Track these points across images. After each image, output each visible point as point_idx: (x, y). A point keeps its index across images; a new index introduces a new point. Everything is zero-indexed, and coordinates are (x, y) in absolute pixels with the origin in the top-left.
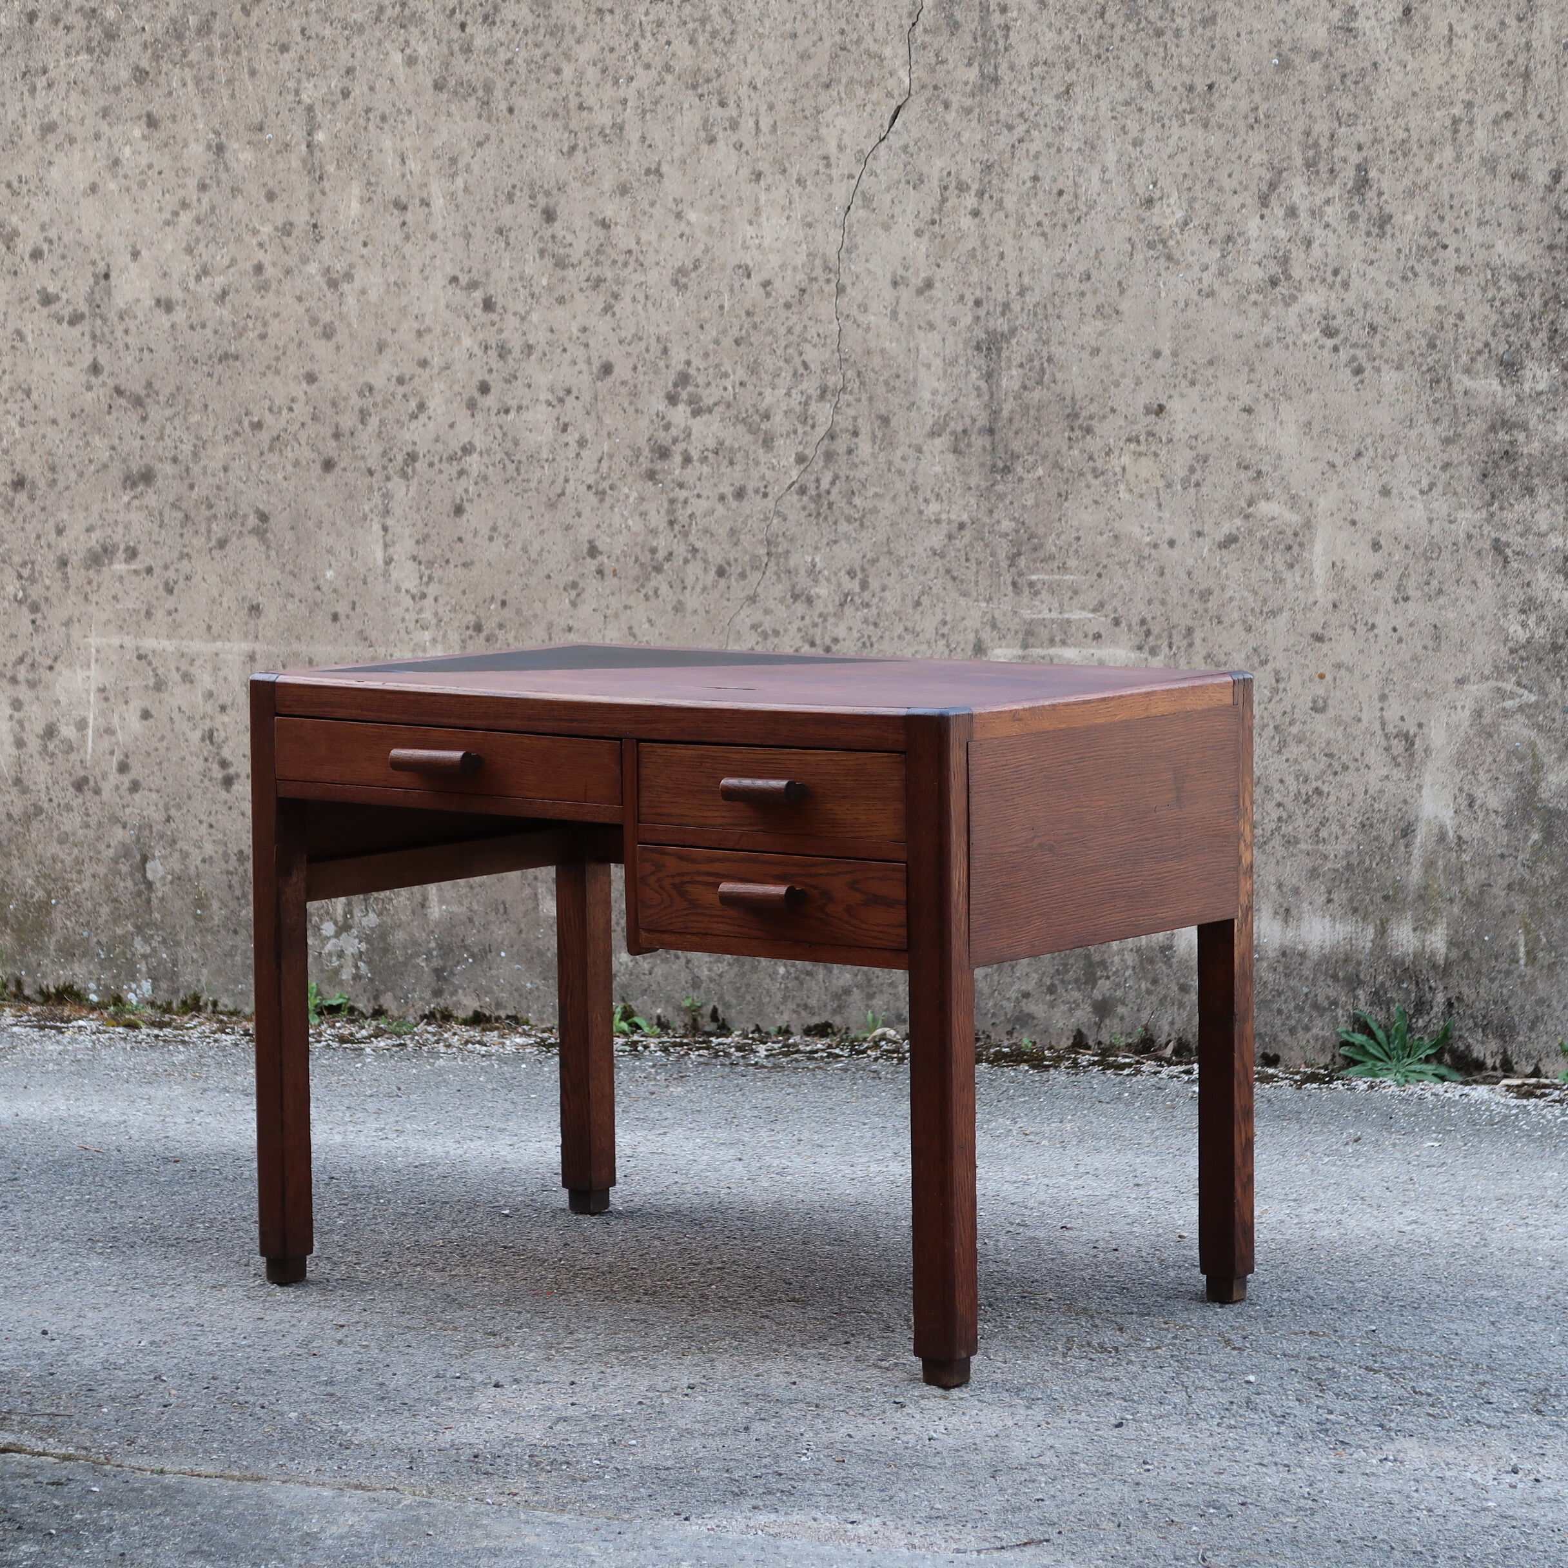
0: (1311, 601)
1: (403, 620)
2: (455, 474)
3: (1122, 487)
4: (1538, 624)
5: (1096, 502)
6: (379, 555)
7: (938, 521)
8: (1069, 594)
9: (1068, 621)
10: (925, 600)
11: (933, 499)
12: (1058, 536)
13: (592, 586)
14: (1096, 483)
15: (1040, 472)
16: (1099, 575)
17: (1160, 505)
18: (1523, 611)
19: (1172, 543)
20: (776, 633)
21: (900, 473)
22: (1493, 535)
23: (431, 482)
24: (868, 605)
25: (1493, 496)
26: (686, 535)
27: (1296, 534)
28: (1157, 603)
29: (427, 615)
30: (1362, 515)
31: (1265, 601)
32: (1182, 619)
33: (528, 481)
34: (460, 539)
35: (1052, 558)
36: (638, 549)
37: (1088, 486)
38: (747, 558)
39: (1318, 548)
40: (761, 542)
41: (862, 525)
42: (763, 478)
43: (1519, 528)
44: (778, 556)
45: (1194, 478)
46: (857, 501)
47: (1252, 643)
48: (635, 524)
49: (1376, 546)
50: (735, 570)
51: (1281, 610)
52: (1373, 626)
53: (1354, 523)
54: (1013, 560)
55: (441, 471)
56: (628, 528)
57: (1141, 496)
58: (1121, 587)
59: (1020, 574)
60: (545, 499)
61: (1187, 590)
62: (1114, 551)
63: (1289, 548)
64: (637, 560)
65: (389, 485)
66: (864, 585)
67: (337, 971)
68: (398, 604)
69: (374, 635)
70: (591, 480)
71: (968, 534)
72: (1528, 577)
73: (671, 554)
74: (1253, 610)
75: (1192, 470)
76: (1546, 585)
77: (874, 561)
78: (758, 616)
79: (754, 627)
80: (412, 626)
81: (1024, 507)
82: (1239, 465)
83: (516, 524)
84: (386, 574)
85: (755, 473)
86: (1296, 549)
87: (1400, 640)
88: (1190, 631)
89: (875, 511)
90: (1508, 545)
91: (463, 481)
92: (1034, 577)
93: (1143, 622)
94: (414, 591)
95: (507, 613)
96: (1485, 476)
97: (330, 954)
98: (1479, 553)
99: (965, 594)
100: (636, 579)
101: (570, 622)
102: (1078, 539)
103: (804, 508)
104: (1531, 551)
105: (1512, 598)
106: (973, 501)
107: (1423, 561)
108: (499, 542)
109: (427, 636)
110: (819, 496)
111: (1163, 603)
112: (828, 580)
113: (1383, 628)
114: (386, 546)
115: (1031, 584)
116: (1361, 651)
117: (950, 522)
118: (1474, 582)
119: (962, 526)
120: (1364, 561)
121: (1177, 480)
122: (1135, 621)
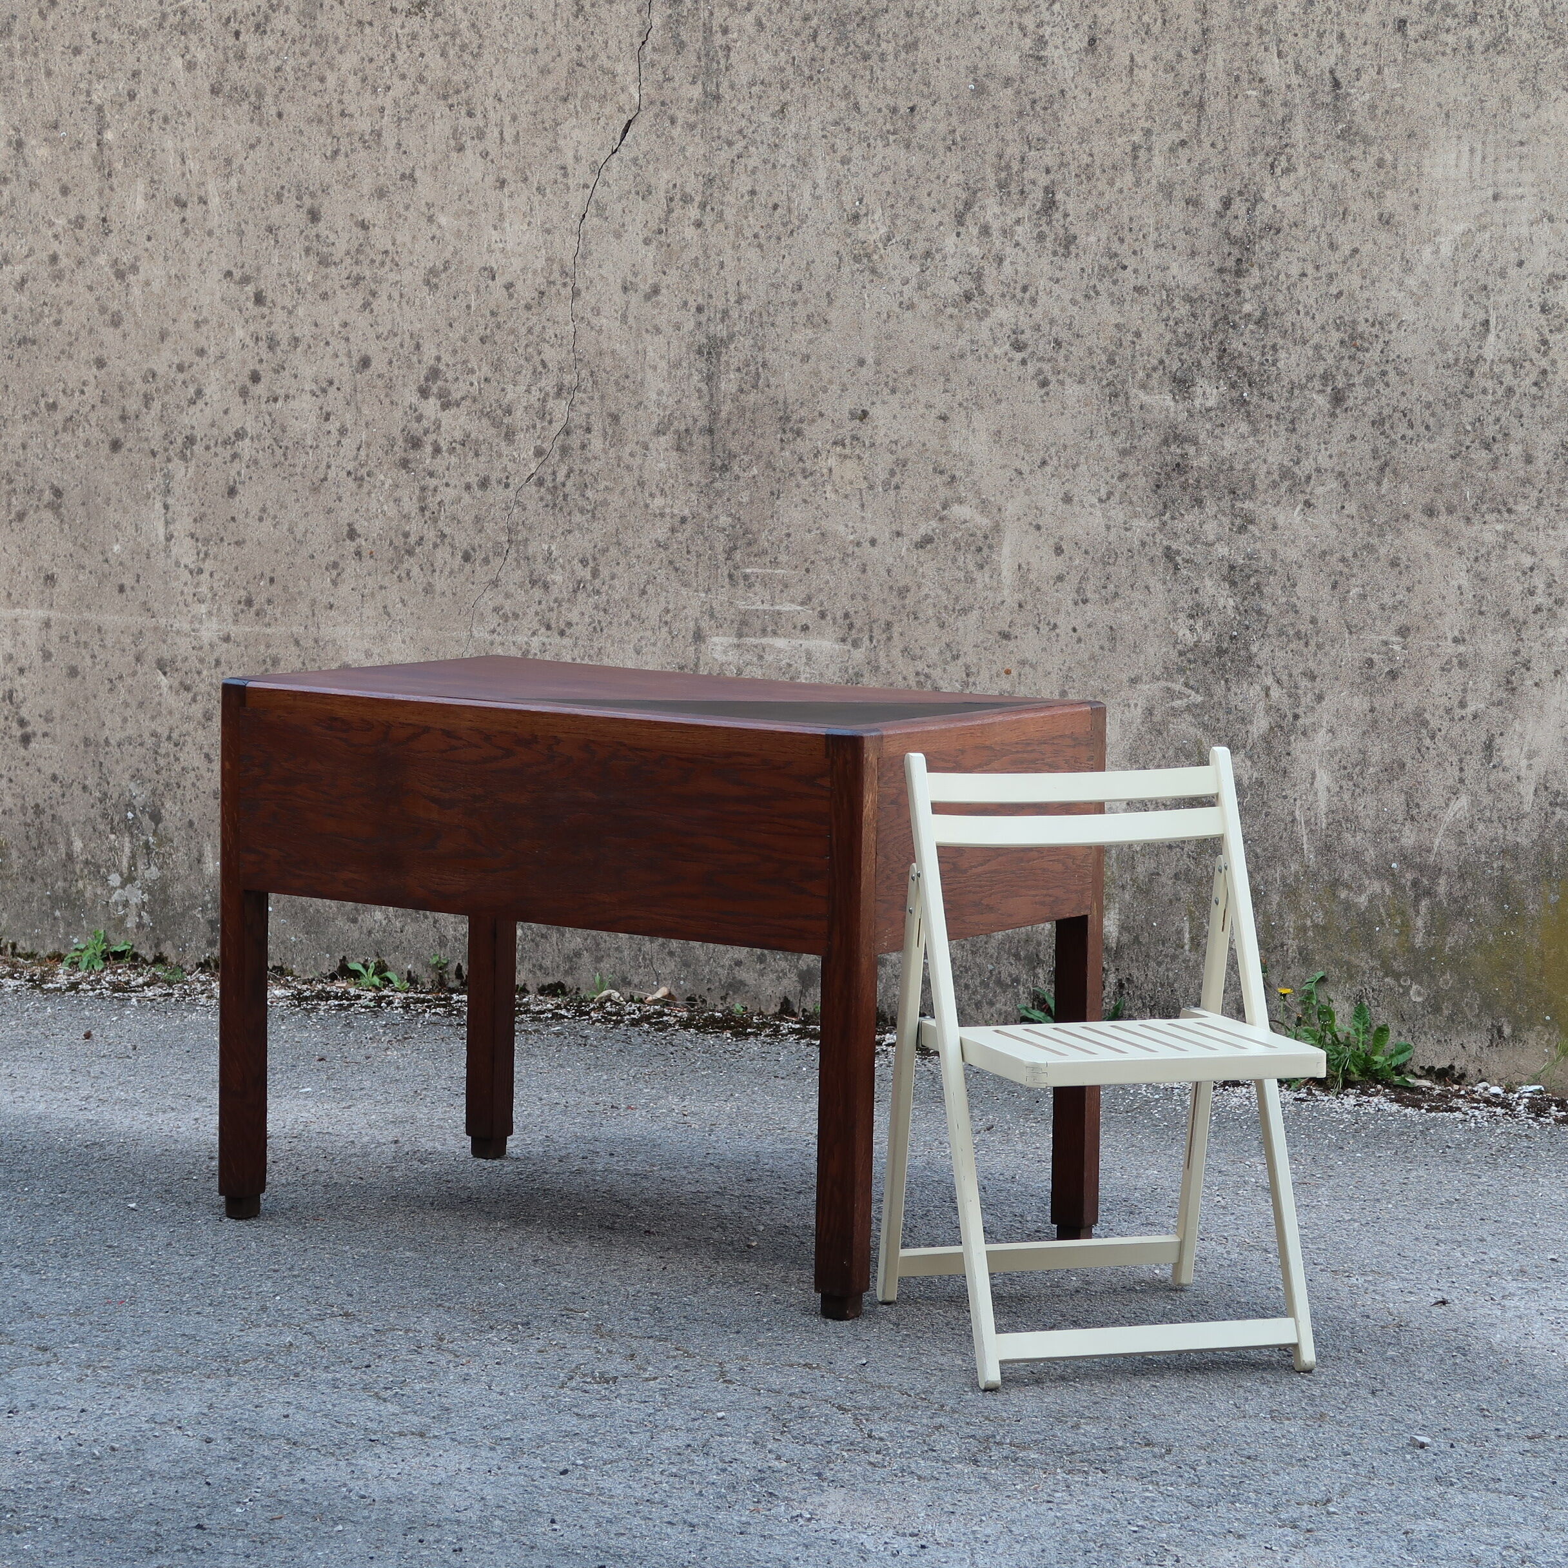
0: (999, 600)
1: (182, 593)
2: (229, 458)
3: (829, 488)
4: (1205, 629)
5: (805, 501)
6: (161, 531)
7: (662, 515)
8: (780, 587)
9: (779, 613)
10: (650, 589)
11: (658, 493)
12: (771, 532)
13: (351, 566)
14: (805, 482)
15: (755, 471)
16: (807, 570)
17: (863, 506)
18: (1191, 616)
19: (873, 542)
20: (516, 616)
21: (629, 468)
22: (1165, 543)
23: (207, 465)
24: (598, 592)
25: (1165, 507)
26: (435, 521)
27: (986, 537)
28: (859, 598)
29: (204, 589)
30: (1046, 520)
31: (957, 599)
32: (882, 614)
33: (294, 466)
34: (233, 519)
35: (765, 552)
36: (392, 533)
37: (798, 486)
38: (490, 544)
39: (1006, 550)
40: (503, 529)
41: (594, 516)
42: (505, 469)
43: (1189, 537)
44: (518, 543)
45: (895, 480)
46: (589, 493)
47: (946, 639)
48: (390, 509)
49: (1059, 550)
50: (479, 556)
51: (971, 608)
52: (1055, 626)
53: (1038, 528)
54: (729, 553)
55: (216, 455)
56: (384, 513)
57: (846, 497)
58: (827, 582)
59: (736, 568)
60: (309, 483)
61: (886, 587)
62: (821, 547)
63: (980, 550)
64: (391, 543)
65: (170, 466)
66: (595, 574)
67: (122, 920)
68: (177, 578)
69: (156, 606)
70: (350, 467)
71: (689, 527)
72: (1196, 583)
73: (422, 539)
74: (946, 607)
75: (892, 473)
76: (1212, 591)
77: (605, 551)
78: (500, 599)
79: (496, 610)
80: (190, 599)
81: (740, 503)
82: (935, 470)
83: (283, 506)
84: (167, 549)
85: (498, 465)
86: (986, 551)
87: (1079, 640)
88: (889, 625)
89: (605, 503)
90: (1178, 553)
91: (236, 465)
92: (748, 571)
93: (846, 616)
94: (192, 566)
95: (275, 590)
96: (1158, 486)
97: (116, 903)
98: (1152, 560)
99: (686, 585)
100: (391, 561)
101: (331, 600)
102: (789, 535)
103: (542, 499)
104: (1199, 559)
105: (1181, 604)
106: (694, 497)
107: (1101, 565)
108: (268, 522)
109: (203, 609)
110: (555, 487)
111: (865, 598)
112: (563, 567)
113: (1064, 628)
114: (167, 523)
115: (746, 577)
116: (1044, 650)
117: (673, 516)
118: (1147, 587)
119: (683, 520)
120: (1046, 564)
121: (879, 482)
122: (839, 614)
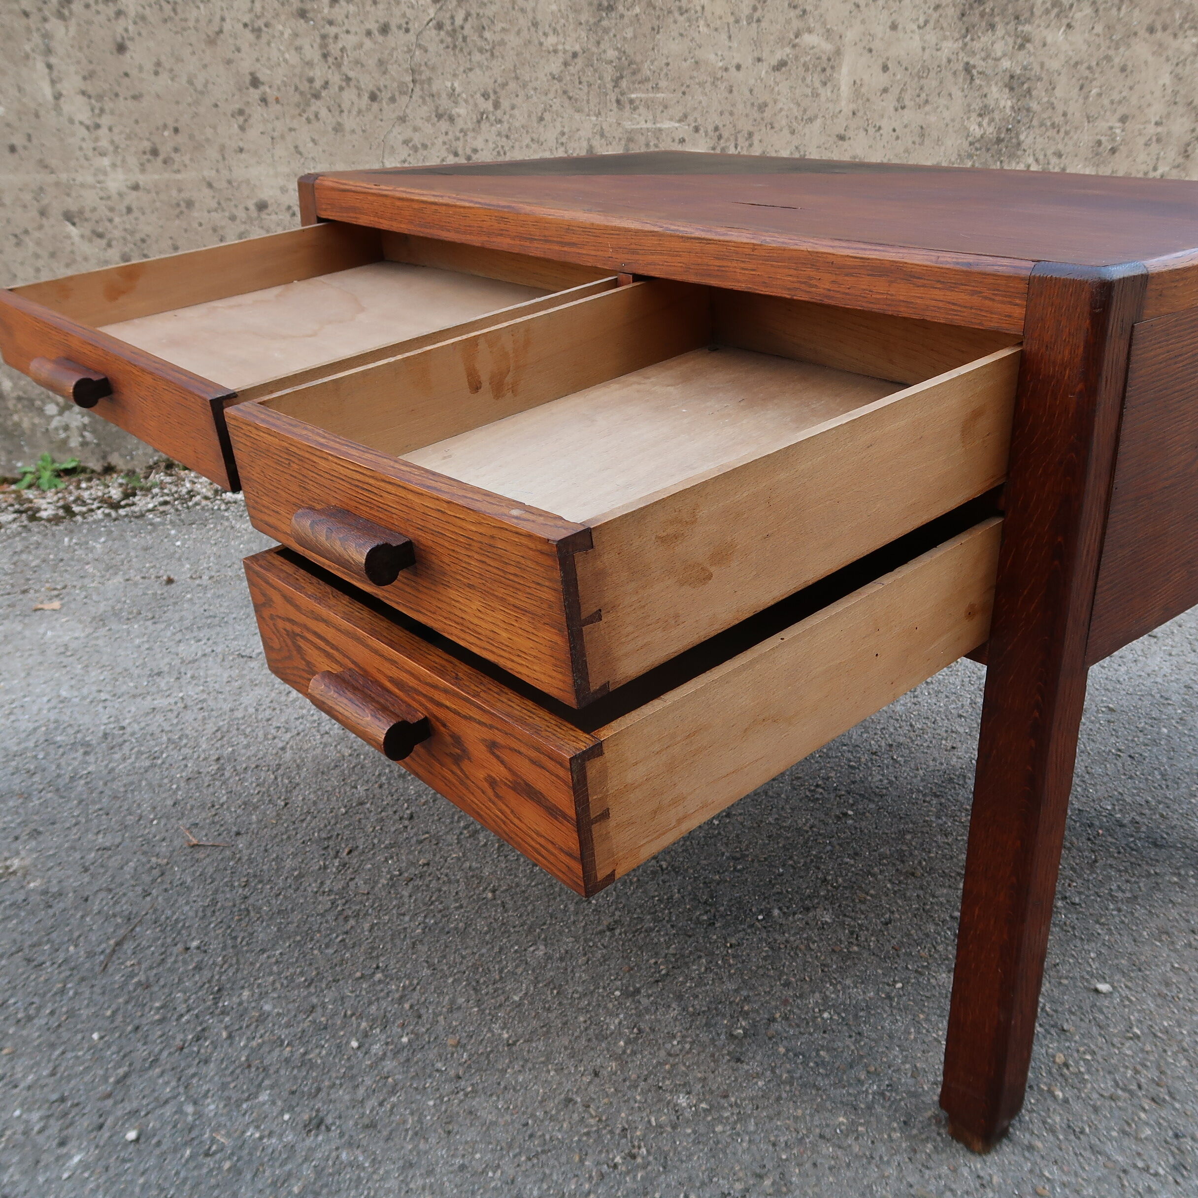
0: (837, 110)
1: (81, 149)
2: (112, 15)
3: (701, 23)
4: (989, 124)
5: (681, 35)
6: (47, 91)
7: (555, 51)
8: (661, 108)
9: (660, 130)
10: (547, 116)
11: (551, 33)
12: (652, 62)
13: (257, 112)
14: (681, 19)
15: (637, 10)
16: (684, 93)
17: (730, 37)
18: (980, 115)
19: (738, 67)
20: (425, 146)
21: (523, 10)
22: (965, 60)
23: (89, 23)
24: (500, 121)
25: (967, 30)
26: (339, 66)
27: (829, 60)
28: (727, 114)
29: (104, 143)
30: (877, 45)
31: (805, 111)
32: (745, 125)
33: (186, 20)
34: (126, 75)
35: (647, 80)
36: (296, 80)
37: (675, 22)
38: (395, 85)
39: (845, 70)
40: (406, 71)
41: (492, 55)
42: (404, 15)
43: (983, 54)
44: (422, 83)
45: (756, 15)
46: (487, 34)
47: (796, 143)
48: (292, 57)
49: (885, 68)
50: (385, 95)
51: (816, 117)
52: (880, 128)
53: (870, 51)
54: (616, 82)
55: (98, 12)
56: (286, 61)
57: (716, 30)
58: (700, 102)
59: (622, 94)
60: (204, 37)
61: (749, 104)
62: (695, 74)
63: (824, 70)
64: (296, 89)
65: (48, 26)
66: (496, 105)
67: (65, 442)
68: (73, 135)
69: (54, 162)
70: (246, 19)
71: (580, 61)
72: (985, 90)
73: (327, 83)
74: (796, 118)
75: (755, 9)
76: (996, 96)
77: (504, 85)
78: (408, 133)
79: (406, 142)
80: (90, 153)
81: (625, 39)
82: (790, 5)
83: (179, 60)
84: (57, 108)
85: (397, 12)
86: (829, 71)
87: (897, 138)
88: (751, 135)
89: (502, 43)
90: (974, 67)
91: (122, 22)
92: (633, 96)
93: (716, 129)
94: (88, 122)
95: (181, 139)
96: (963, 15)
97: (56, 429)
98: (955, 73)
99: (578, 111)
100: (298, 105)
101: (241, 144)
102: (668, 64)
103: (442, 41)
104: (989, 72)
105: (974, 106)
106: (584, 35)
107: (916, 79)
108: (164, 78)
109: (106, 162)
110: (454, 31)
111: (731, 114)
112: (466, 101)
113: (886, 130)
114: (53, 82)
115: (631, 101)
116: (870, 147)
117: (565, 51)
118: (950, 95)
119: (575, 55)
120: (876, 79)
121: (743, 17)
122: (710, 128)
